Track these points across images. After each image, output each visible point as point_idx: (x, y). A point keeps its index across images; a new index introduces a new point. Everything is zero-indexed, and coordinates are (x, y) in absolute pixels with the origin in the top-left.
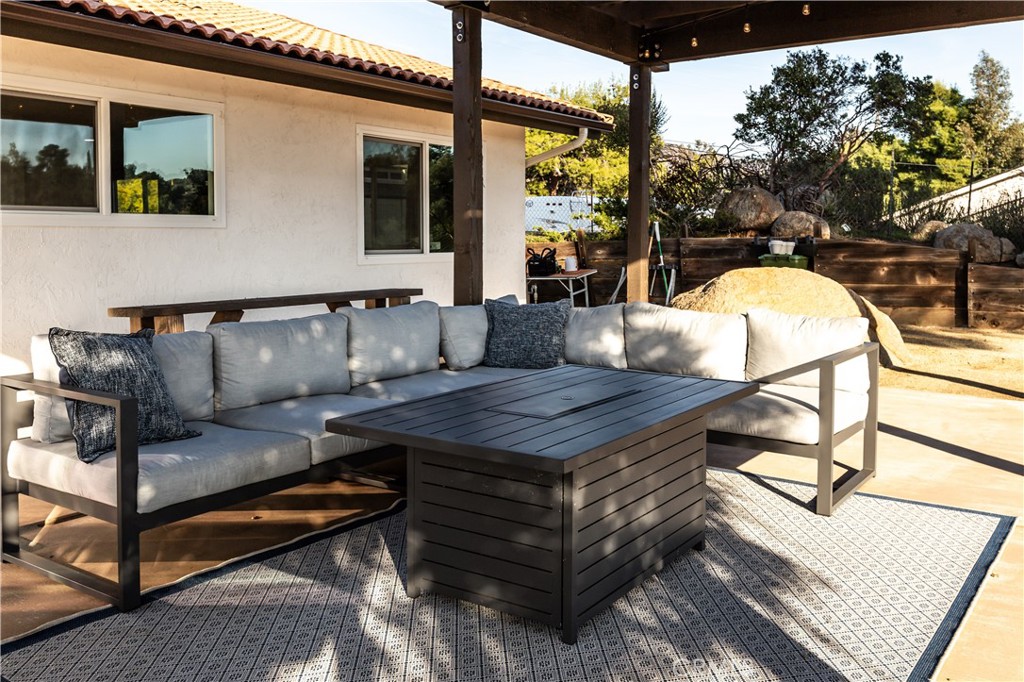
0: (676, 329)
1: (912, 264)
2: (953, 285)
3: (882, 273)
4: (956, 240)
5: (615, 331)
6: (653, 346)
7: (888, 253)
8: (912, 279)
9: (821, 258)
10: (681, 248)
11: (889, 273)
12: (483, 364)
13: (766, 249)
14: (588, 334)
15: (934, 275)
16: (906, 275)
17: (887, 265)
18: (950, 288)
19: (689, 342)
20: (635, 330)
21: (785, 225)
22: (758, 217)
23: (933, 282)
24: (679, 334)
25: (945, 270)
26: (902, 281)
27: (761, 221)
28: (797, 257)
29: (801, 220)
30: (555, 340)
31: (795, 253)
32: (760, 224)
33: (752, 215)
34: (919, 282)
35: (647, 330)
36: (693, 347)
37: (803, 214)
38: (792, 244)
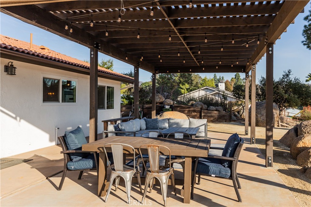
0: (178, 122)
1: (192, 110)
2: (199, 114)
3: (186, 112)
4: (197, 105)
5: (167, 123)
6: (174, 125)
7: (187, 108)
8: (192, 113)
9: (175, 109)
10: (144, 107)
11: (188, 112)
12: (146, 129)
13: (164, 107)
14: (162, 123)
15: (196, 112)
16: (190, 112)
17: (187, 110)
18: (198, 115)
19: (180, 124)
20: (171, 123)
21: (166, 102)
22: (160, 100)
23: (196, 114)
24: (178, 123)
25: (198, 111)
26: (189, 113)
27: (161, 101)
28: (170, 109)
29: (169, 101)
30: (158, 125)
31: (170, 108)
32: (160, 102)
33: (159, 100)
34: (193, 114)
35: (173, 122)
36: (181, 125)
37: (169, 100)
38: (169, 106)
